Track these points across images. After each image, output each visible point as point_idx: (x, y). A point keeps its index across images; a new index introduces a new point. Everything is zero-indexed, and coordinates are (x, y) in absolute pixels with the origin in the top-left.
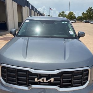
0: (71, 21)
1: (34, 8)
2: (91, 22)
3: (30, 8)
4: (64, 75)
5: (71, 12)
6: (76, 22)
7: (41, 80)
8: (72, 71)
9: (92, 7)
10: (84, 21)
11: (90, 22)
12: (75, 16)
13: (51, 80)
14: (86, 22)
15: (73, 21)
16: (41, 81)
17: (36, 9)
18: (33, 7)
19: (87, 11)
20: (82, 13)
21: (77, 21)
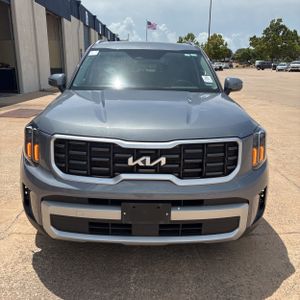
0: (216, 65)
1: (99, 22)
2: (279, 67)
3: (85, 24)
4: (187, 151)
5: (215, 36)
6: (231, 66)
7: (139, 162)
8: (203, 144)
9: (280, 20)
10: (257, 62)
11: (274, 68)
12: (228, 47)
13: (160, 163)
14: (262, 67)
15: (223, 65)
16: (141, 164)
17: (104, 27)
18: (93, 18)
19: (265, 32)
20: (251, 39)
21: (234, 65)
